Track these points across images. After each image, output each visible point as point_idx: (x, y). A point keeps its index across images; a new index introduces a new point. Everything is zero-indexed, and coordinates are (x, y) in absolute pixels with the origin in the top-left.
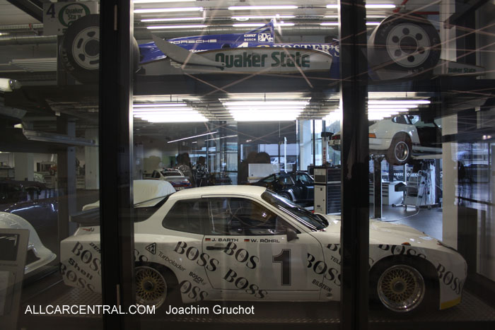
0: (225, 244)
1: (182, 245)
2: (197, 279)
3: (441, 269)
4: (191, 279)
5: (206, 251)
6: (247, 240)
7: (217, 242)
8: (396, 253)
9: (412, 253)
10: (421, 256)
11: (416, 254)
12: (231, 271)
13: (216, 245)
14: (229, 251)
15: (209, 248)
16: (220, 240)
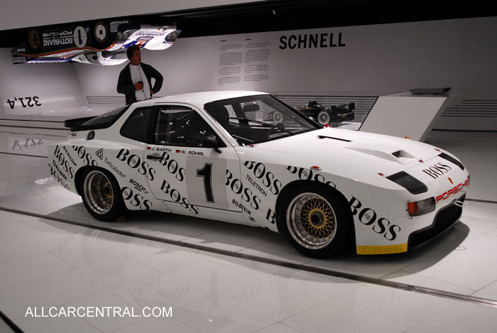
0: (161, 153)
1: (124, 152)
2: (138, 186)
3: (355, 204)
4: (132, 186)
5: (146, 160)
6: (178, 151)
7: (155, 151)
8: (304, 177)
9: (320, 179)
10: (330, 184)
11: (325, 182)
12: (165, 182)
13: (155, 154)
14: (163, 162)
15: (149, 157)
16: (158, 149)
